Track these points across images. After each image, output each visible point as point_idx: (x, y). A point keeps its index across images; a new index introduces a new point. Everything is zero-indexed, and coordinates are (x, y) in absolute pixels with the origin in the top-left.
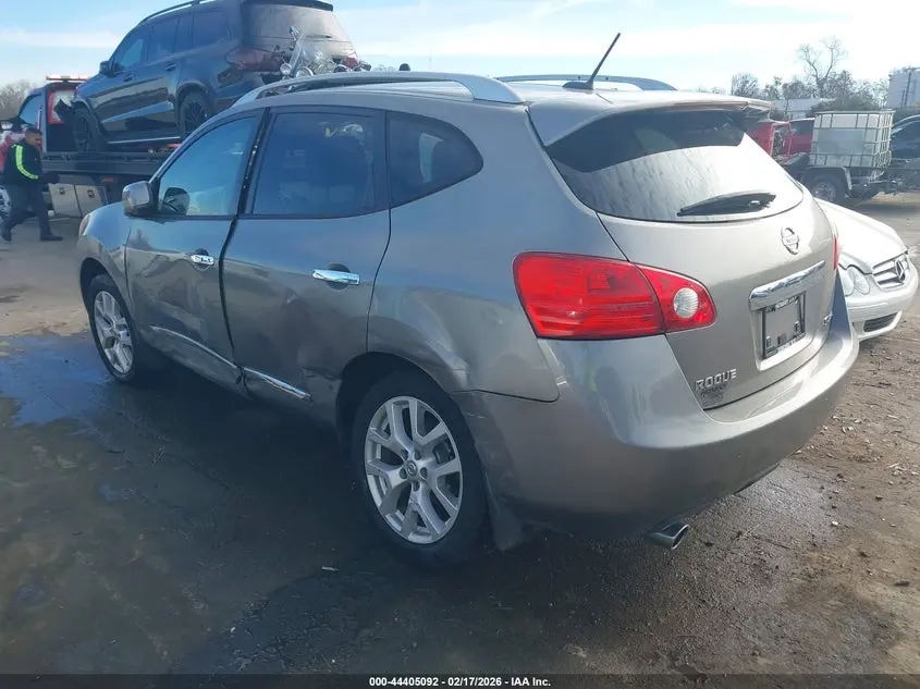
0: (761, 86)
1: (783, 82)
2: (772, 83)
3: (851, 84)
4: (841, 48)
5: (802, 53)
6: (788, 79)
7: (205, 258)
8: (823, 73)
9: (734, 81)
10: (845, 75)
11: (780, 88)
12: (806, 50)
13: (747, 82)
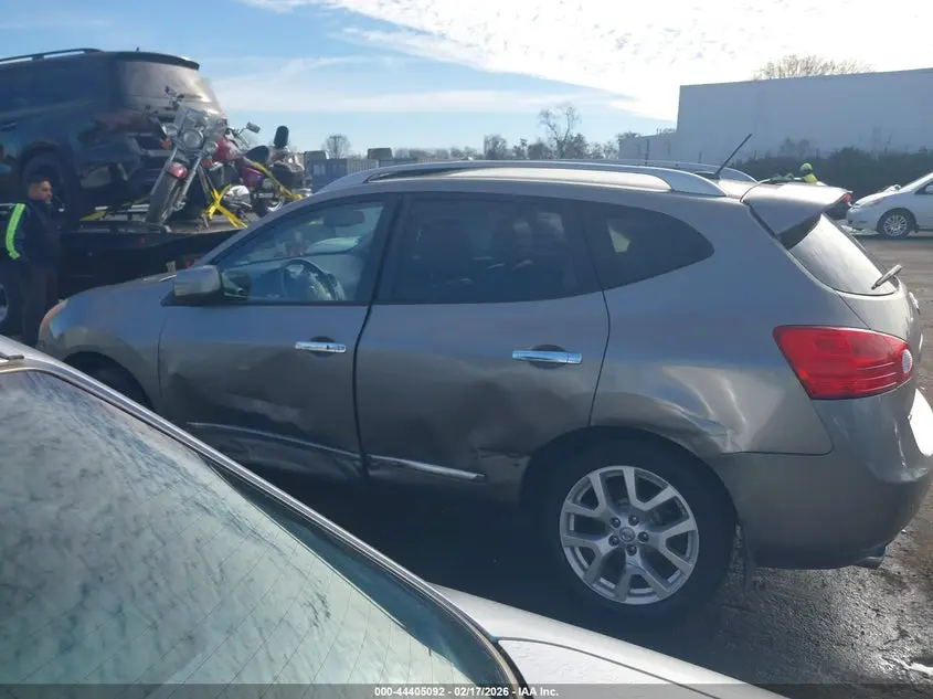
0: (510, 146)
1: (529, 143)
2: (518, 144)
3: (586, 146)
4: (576, 113)
5: (544, 119)
6: (531, 141)
7: (331, 345)
8: (562, 135)
9: (486, 142)
10: (579, 139)
11: (525, 148)
12: (547, 115)
13: (497, 143)
